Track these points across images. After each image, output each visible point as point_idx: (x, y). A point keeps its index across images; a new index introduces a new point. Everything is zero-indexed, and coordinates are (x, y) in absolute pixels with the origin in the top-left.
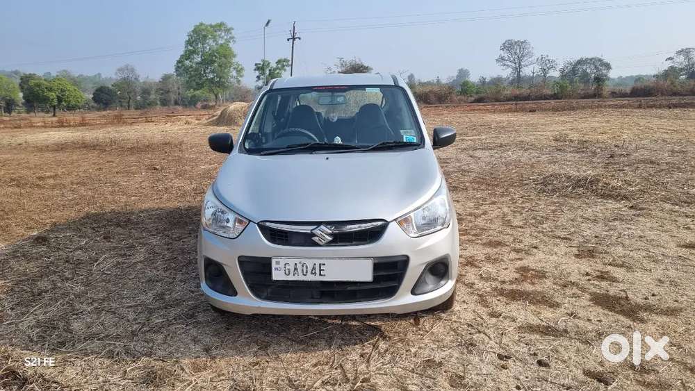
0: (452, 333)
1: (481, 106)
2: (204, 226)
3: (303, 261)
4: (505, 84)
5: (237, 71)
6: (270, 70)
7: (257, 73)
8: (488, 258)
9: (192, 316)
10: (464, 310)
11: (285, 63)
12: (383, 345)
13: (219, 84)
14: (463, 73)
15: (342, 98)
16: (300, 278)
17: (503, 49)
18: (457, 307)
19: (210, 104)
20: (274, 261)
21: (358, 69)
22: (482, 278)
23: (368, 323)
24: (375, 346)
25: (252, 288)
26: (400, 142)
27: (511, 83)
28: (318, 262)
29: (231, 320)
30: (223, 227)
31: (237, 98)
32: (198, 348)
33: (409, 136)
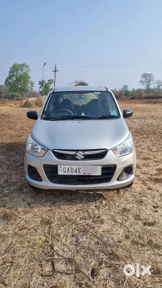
0: (133, 197)
1: (134, 101)
2: (28, 151)
3: (72, 167)
4: (143, 91)
5: (31, 84)
6: (45, 84)
7: (40, 85)
8: (144, 165)
9: (21, 190)
10: (137, 187)
11: (51, 81)
12: (104, 202)
13: (23, 90)
14: (125, 87)
15: (84, 96)
16: (70, 174)
17: (142, 77)
18: (133, 186)
19: (20, 98)
20: (59, 167)
21: (83, 84)
22: (142, 173)
23: (97, 193)
24: (101, 203)
25: (48, 178)
26: (110, 116)
27: (145, 91)
28: (78, 167)
29: (38, 192)
30: (36, 152)
31: (31, 96)
32: (25, 203)
33: (113, 113)
